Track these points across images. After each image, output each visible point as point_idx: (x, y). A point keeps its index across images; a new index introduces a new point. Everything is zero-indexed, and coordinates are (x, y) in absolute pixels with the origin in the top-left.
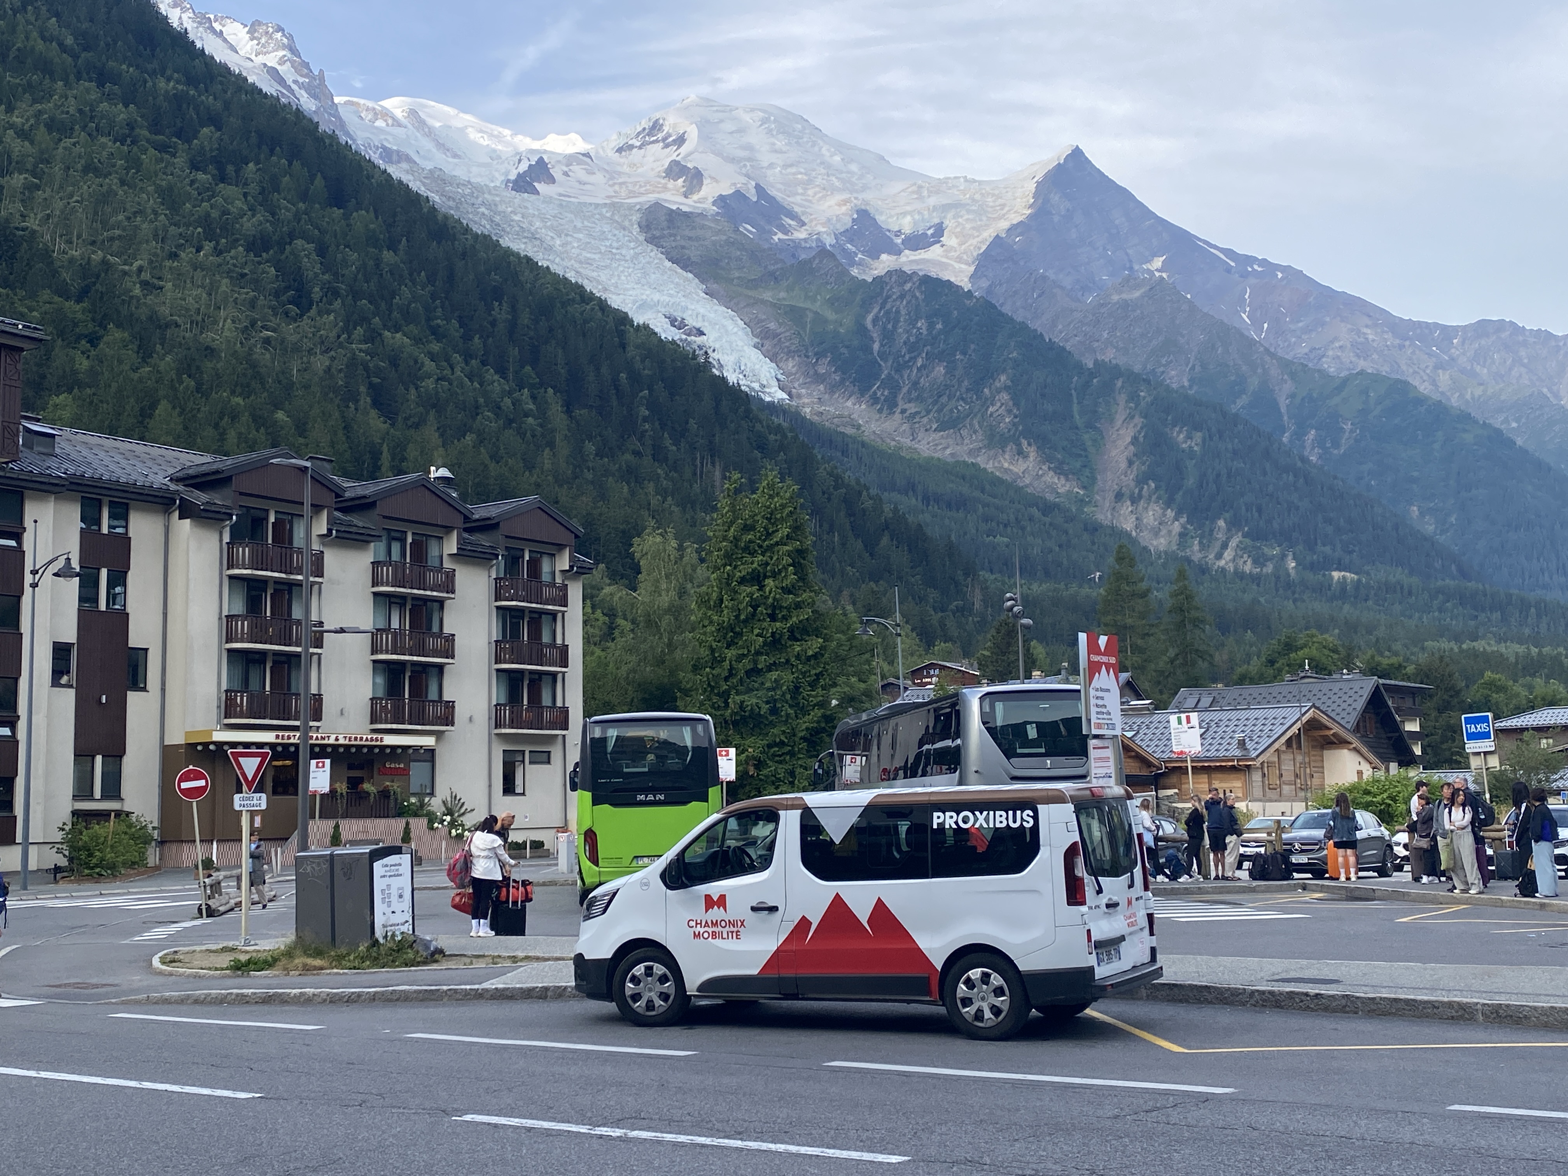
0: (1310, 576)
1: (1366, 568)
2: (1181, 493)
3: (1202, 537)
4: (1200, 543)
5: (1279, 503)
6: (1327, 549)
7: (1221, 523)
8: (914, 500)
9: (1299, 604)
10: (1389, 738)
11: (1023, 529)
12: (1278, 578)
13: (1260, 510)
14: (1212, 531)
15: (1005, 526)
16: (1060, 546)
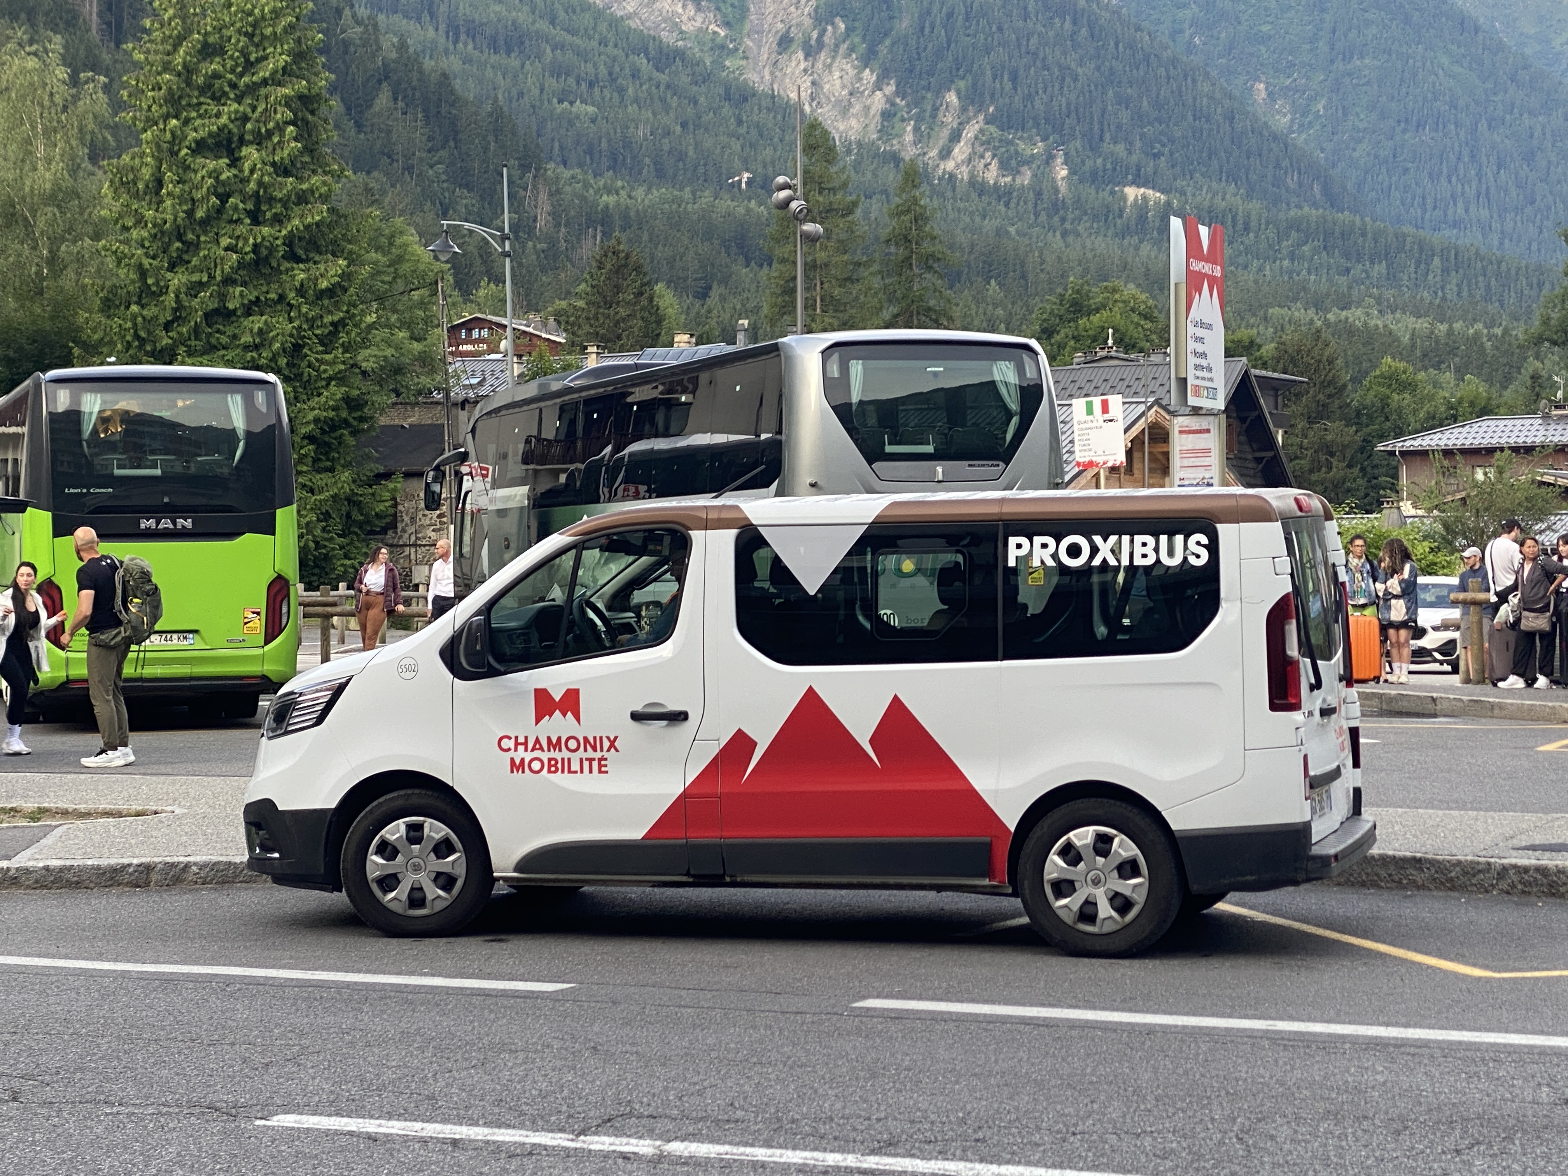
0: (1089, 192)
1: (1179, 183)
2: (888, 42)
3: (919, 119)
4: (916, 129)
5: (1045, 67)
6: (1120, 149)
7: (952, 97)
8: (431, 33)
9: (1070, 239)
10: (1258, 460)
11: (621, 91)
12: (1039, 194)
13: (1014, 78)
14: (936, 109)
15: (591, 85)
16: (684, 125)
